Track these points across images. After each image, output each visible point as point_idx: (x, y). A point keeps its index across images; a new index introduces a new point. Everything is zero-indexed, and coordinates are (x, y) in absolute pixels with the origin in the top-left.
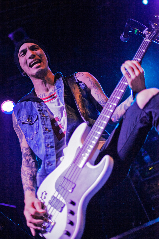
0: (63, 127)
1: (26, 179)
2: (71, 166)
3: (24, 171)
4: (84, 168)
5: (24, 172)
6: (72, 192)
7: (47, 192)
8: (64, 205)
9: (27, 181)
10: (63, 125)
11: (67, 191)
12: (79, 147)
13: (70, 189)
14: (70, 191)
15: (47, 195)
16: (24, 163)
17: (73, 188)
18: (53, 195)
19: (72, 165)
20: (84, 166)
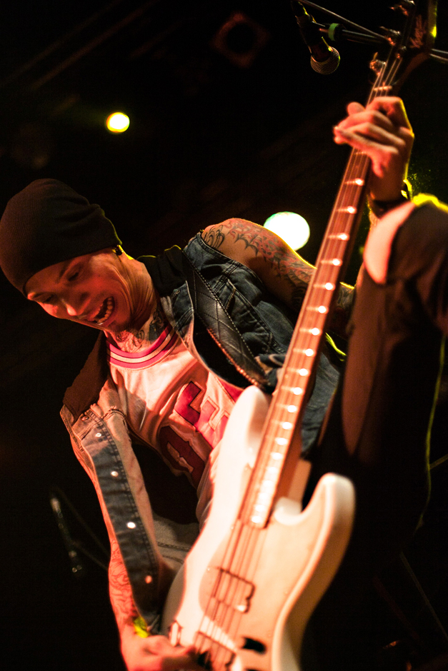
0: (215, 406)
1: (121, 598)
2: (232, 528)
3: (115, 576)
4: (271, 527)
5: (116, 579)
6: (247, 611)
7: (182, 625)
8: (233, 656)
9: (124, 601)
10: (214, 399)
11: (234, 610)
12: (248, 466)
13: (240, 604)
14: (242, 608)
15: (183, 630)
16: (116, 554)
17: (249, 599)
18: (196, 629)
19: (235, 525)
20: (268, 522)
